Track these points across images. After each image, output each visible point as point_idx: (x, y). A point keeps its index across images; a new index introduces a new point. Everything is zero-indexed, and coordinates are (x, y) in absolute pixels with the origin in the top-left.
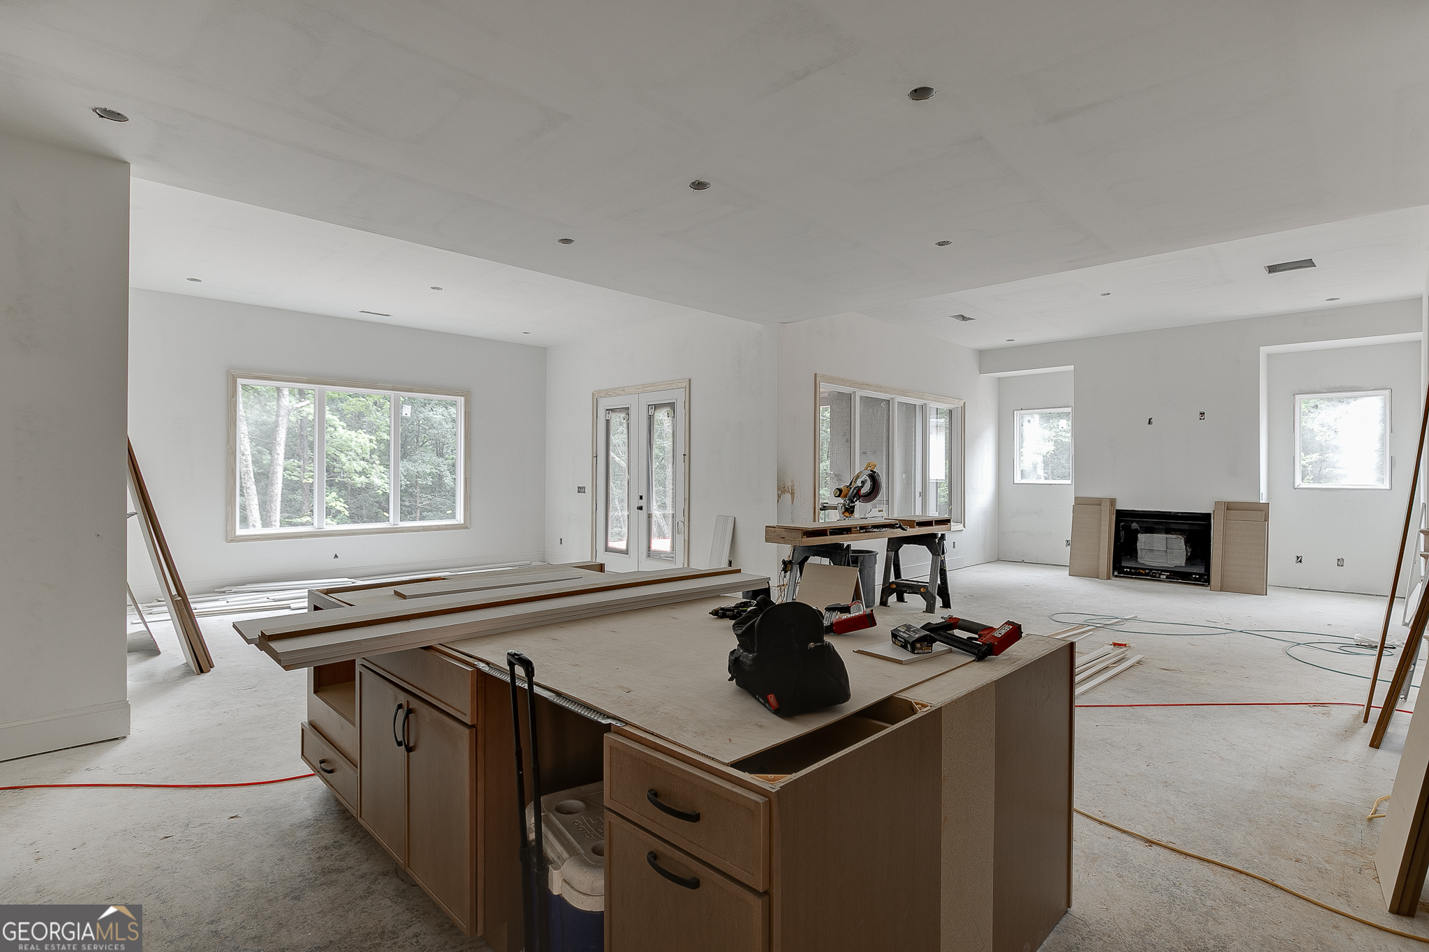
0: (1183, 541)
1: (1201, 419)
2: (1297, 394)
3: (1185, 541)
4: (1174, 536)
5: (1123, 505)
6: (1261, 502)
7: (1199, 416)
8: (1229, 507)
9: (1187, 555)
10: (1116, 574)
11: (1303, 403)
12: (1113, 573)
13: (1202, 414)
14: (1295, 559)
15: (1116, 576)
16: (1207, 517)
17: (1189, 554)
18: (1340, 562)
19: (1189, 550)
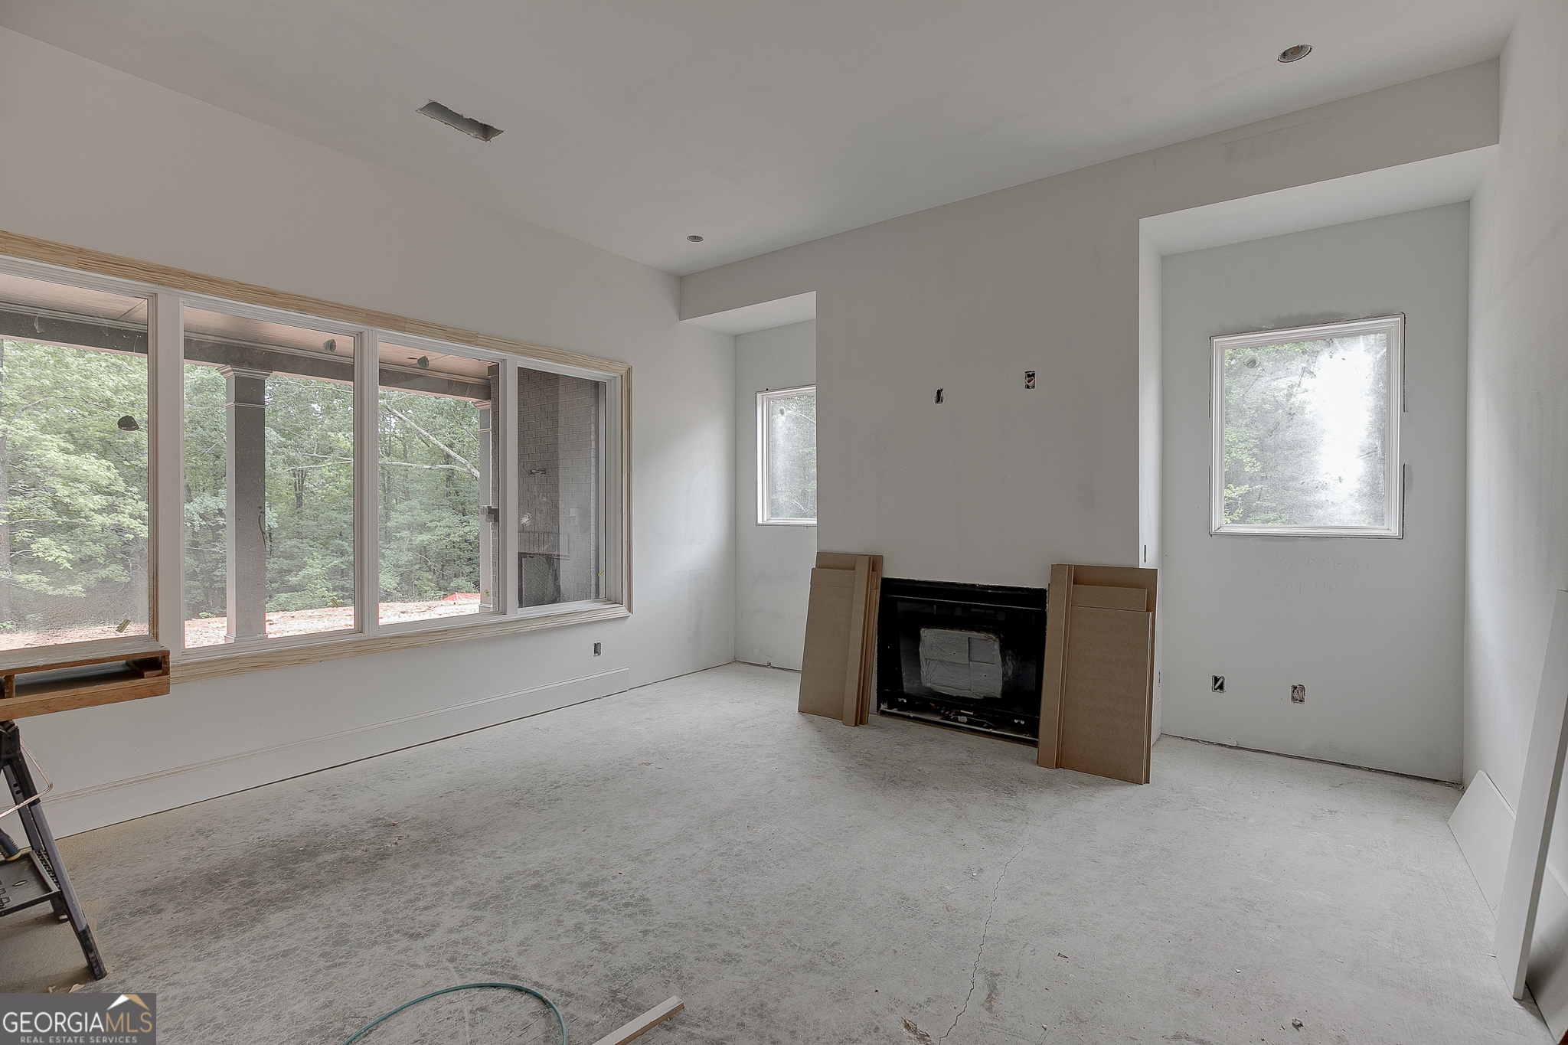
0: (997, 646)
1: (1028, 387)
2: (1218, 336)
3: (1001, 647)
4: (982, 635)
5: (896, 570)
6: (1142, 565)
7: (1024, 381)
8: (1080, 576)
9: (1004, 675)
10: (884, 707)
11: (1228, 351)
12: (879, 706)
13: (1031, 376)
14: (1211, 682)
15: (883, 713)
16: (1038, 597)
17: (1010, 673)
18: (1298, 694)
19: (1010, 663)
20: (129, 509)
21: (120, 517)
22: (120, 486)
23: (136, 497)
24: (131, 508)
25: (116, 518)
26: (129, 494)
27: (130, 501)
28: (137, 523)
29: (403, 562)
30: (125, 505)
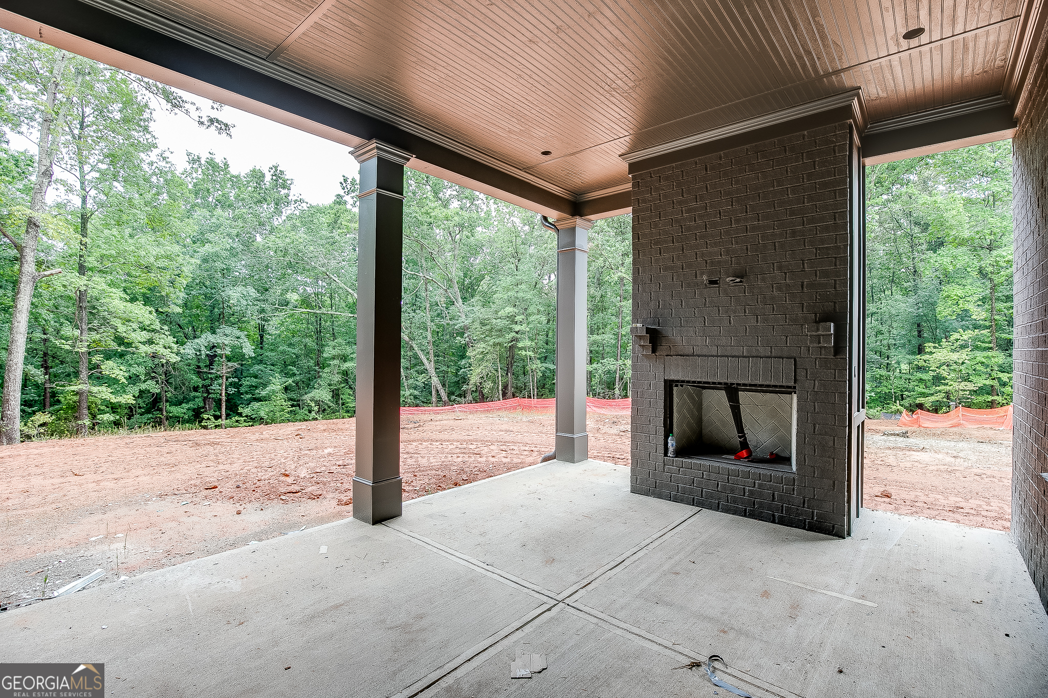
20: (162, 342)
21: (157, 347)
22: (157, 325)
23: (166, 333)
24: (163, 341)
25: (155, 348)
26: (162, 331)
27: (163, 336)
28: (167, 351)
29: (335, 382)
30: (160, 339)
